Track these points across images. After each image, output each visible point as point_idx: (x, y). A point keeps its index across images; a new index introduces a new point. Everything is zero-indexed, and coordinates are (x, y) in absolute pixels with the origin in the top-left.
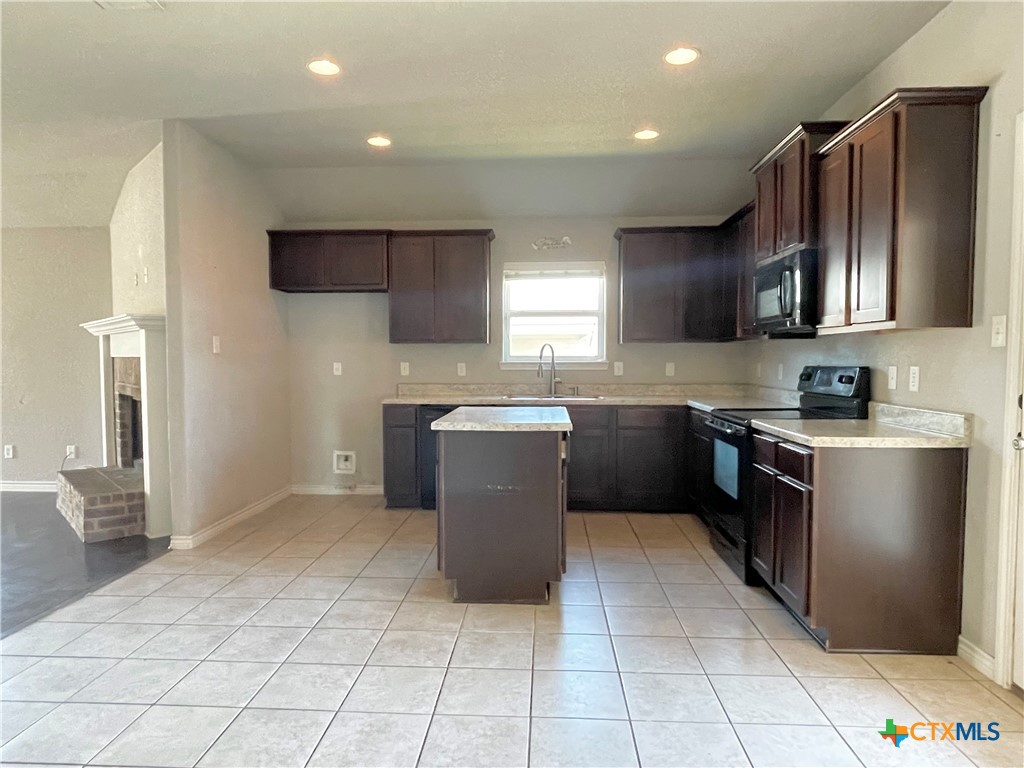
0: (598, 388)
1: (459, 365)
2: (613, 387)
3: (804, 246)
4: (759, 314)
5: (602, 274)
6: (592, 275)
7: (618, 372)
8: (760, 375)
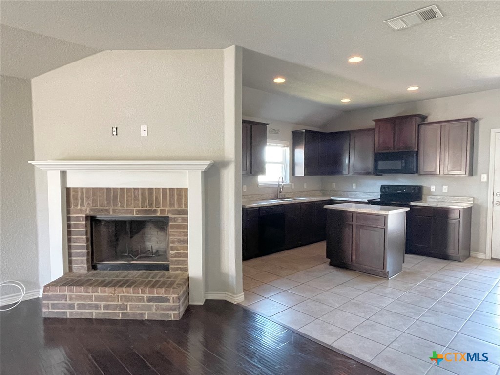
0: (288, 194)
3: (416, 150)
4: (380, 168)
5: (287, 147)
6: (284, 146)
7: (293, 187)
8: (335, 187)
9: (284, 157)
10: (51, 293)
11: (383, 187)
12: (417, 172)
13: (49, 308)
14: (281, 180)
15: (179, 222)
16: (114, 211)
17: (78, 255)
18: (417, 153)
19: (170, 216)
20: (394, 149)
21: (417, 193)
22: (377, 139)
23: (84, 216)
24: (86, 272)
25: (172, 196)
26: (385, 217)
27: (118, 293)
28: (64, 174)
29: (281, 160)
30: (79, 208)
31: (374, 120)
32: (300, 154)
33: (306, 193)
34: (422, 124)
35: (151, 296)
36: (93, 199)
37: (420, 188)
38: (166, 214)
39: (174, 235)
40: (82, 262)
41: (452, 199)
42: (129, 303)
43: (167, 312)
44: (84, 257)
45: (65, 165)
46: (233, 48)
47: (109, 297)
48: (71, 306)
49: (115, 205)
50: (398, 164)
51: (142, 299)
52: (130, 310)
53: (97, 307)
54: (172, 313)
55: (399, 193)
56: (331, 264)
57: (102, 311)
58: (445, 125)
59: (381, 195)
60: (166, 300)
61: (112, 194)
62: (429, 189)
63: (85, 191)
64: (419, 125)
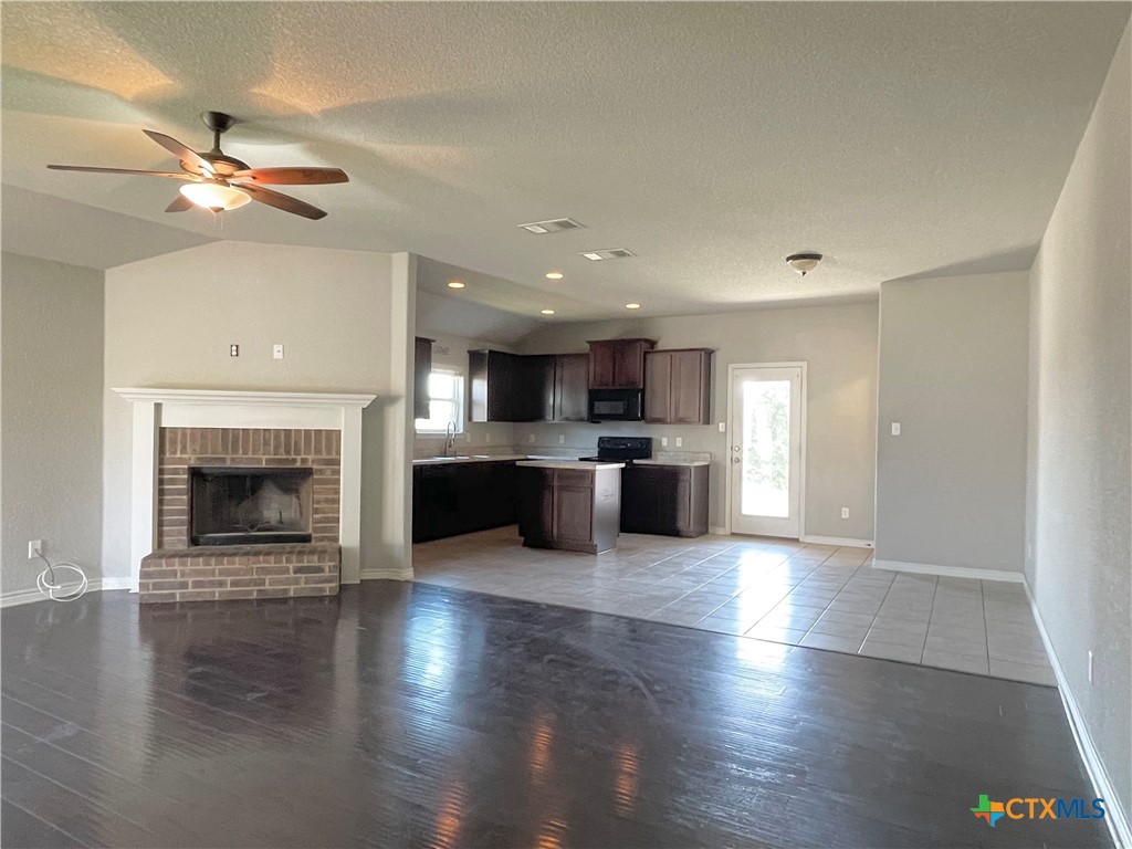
0: (462, 451)
2: (468, 450)
3: (641, 387)
4: (596, 411)
5: (461, 375)
6: (456, 375)
7: (468, 440)
8: (533, 441)
9: (455, 391)
10: (152, 569)
11: (601, 440)
12: (643, 417)
13: (148, 589)
14: (452, 428)
15: (328, 475)
16: (233, 460)
17: (173, 523)
18: (643, 391)
19: (315, 467)
20: (614, 385)
21: (644, 447)
22: (591, 370)
23: (186, 467)
24: (186, 548)
25: (318, 441)
26: (593, 473)
27: (253, 563)
28: (158, 407)
29: (450, 395)
30: (178, 455)
31: (589, 342)
32: (481, 388)
33: (488, 449)
34: (650, 352)
35: (300, 565)
36: (202, 445)
37: (648, 441)
38: (309, 465)
39: (319, 493)
40: (180, 533)
41: (687, 455)
42: (269, 577)
43: (321, 585)
44: (183, 525)
45: (159, 395)
46: (405, 255)
47: (239, 570)
48: (184, 585)
49: (235, 450)
50: (619, 407)
51: (287, 571)
52: (270, 585)
53: (221, 584)
54: (327, 586)
55: (621, 449)
56: (526, 544)
57: (229, 589)
58: (675, 356)
59: (598, 451)
60: (320, 570)
61: (229, 437)
62: (660, 443)
63: (189, 432)
64: (646, 353)
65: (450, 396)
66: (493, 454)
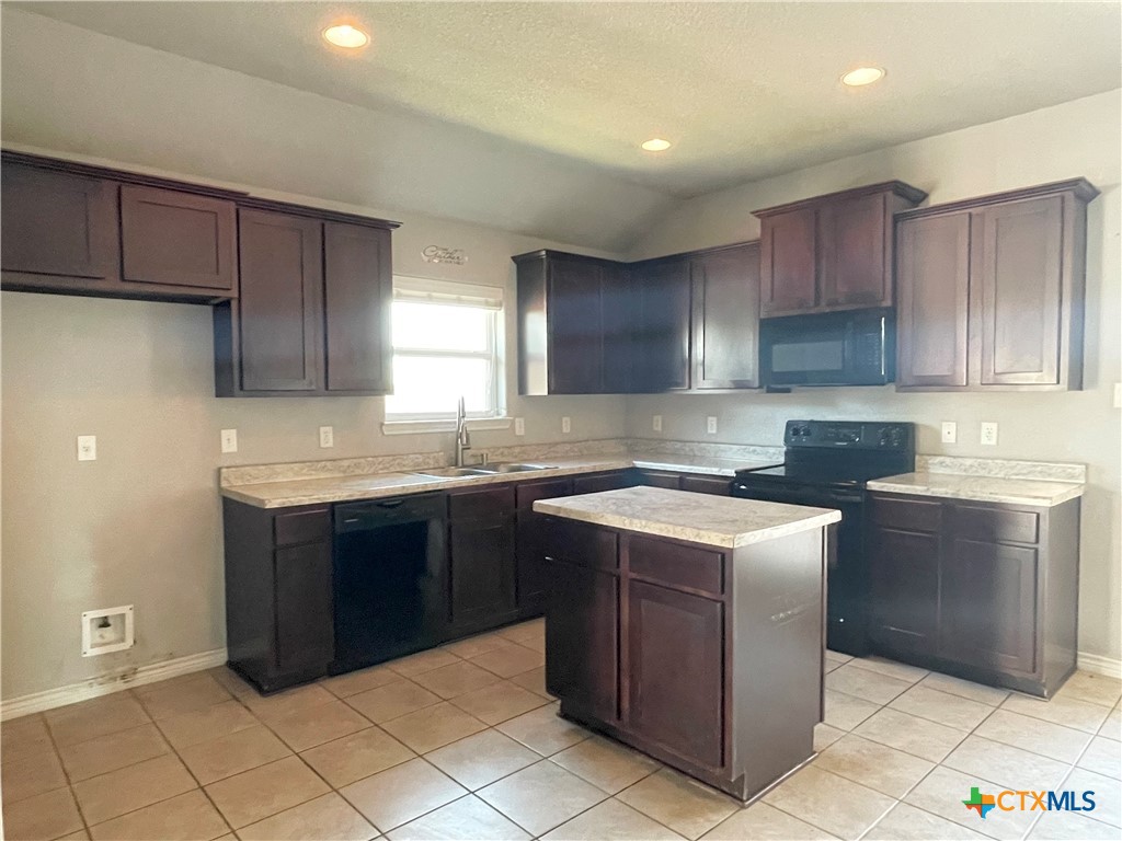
0: (502, 453)
1: (322, 429)
2: (517, 450)
3: (888, 303)
4: (778, 366)
5: (499, 305)
6: (489, 305)
7: (520, 431)
8: (659, 429)
9: (489, 337)
11: (793, 428)
12: (892, 377)
18: (892, 315)
20: (817, 303)
21: (897, 446)
22: (765, 274)
26: (724, 558)
31: (760, 215)
33: (568, 447)
34: (905, 215)
37: (906, 431)
41: (1012, 468)
50: (831, 354)
55: (840, 448)
56: (563, 713)
58: (982, 215)
59: (786, 453)
62: (937, 435)
64: (897, 219)
65: (482, 347)
66: (580, 457)
